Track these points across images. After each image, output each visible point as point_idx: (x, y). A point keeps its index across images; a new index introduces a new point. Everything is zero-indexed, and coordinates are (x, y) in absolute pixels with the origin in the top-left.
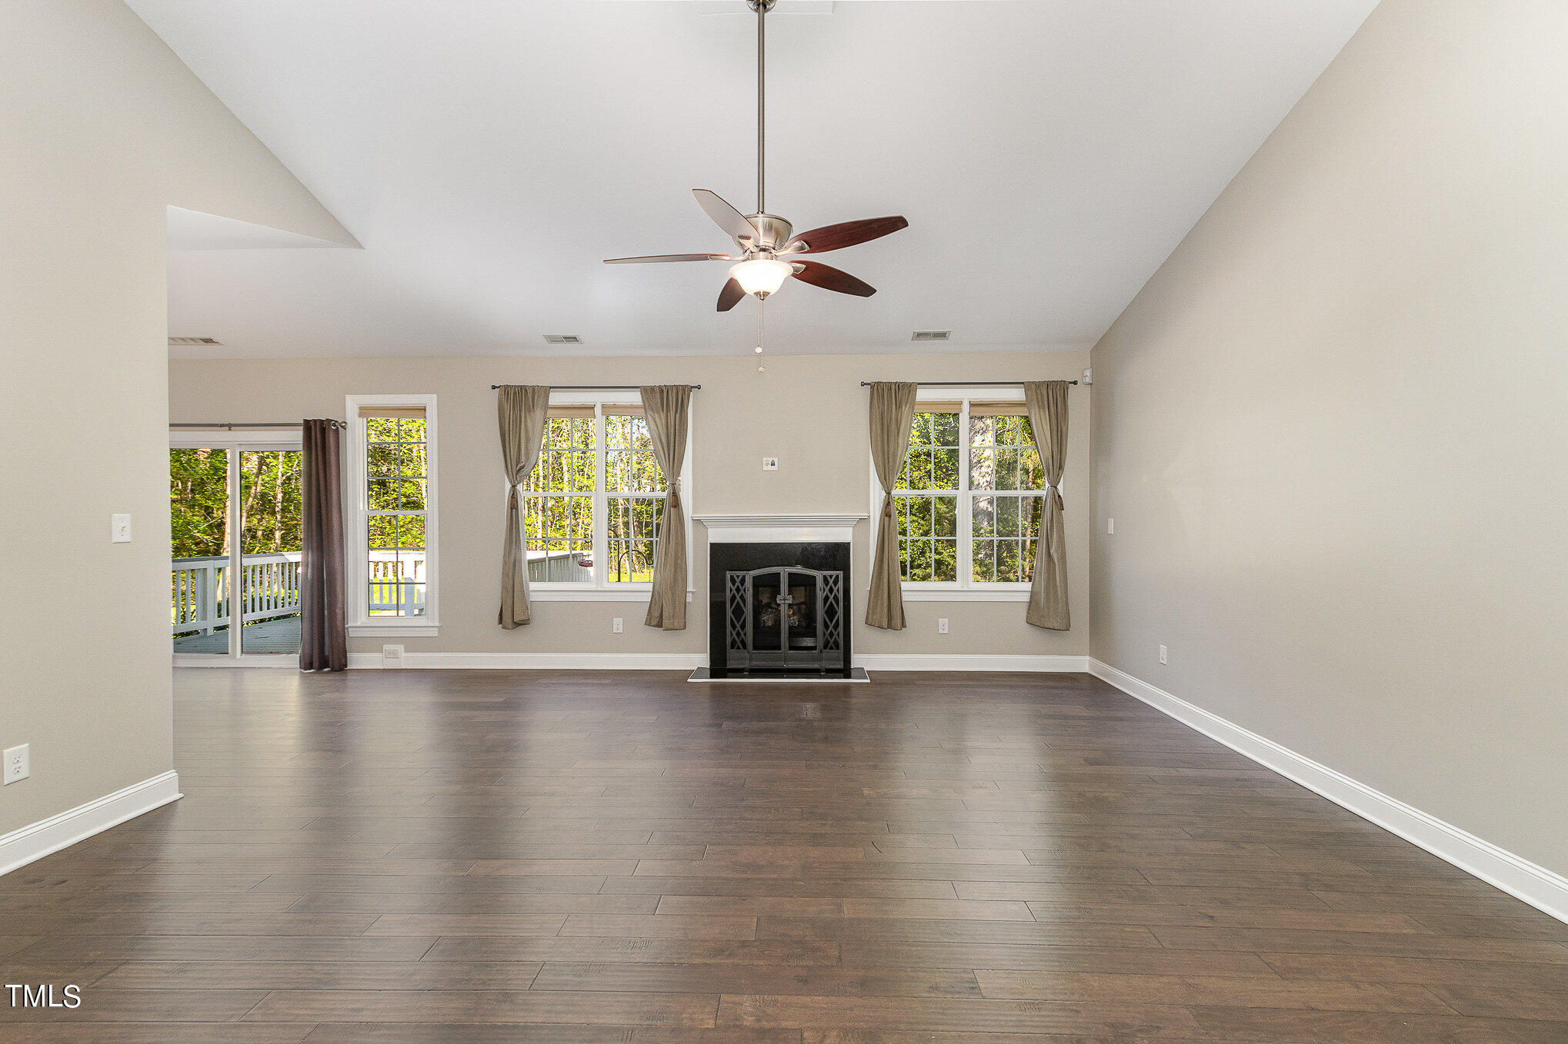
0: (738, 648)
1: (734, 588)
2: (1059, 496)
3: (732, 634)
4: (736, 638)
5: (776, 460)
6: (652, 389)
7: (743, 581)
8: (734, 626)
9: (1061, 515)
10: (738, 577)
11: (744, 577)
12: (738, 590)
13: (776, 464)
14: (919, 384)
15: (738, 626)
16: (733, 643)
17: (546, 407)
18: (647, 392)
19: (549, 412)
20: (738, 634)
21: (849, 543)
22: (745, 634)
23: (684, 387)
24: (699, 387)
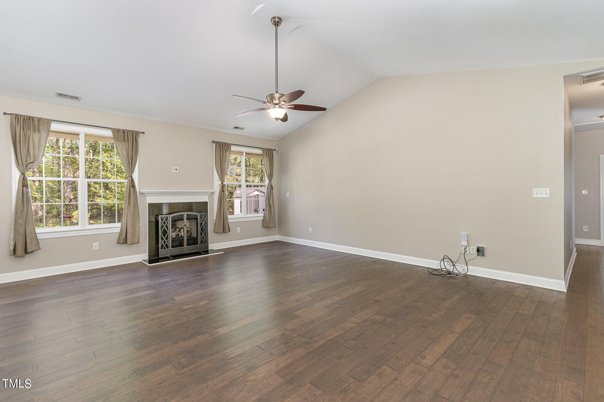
0: (165, 248)
1: (163, 223)
2: (272, 185)
3: (161, 242)
4: (164, 244)
5: (178, 168)
6: (119, 130)
7: (167, 219)
8: (162, 239)
9: (272, 191)
10: (164, 217)
11: (167, 217)
12: (164, 223)
13: (178, 169)
14: (232, 144)
15: (164, 239)
16: (162, 246)
17: (49, 131)
18: (116, 132)
19: (50, 133)
20: (165, 242)
21: (207, 202)
22: (168, 242)
23: (137, 132)
24: (144, 133)
